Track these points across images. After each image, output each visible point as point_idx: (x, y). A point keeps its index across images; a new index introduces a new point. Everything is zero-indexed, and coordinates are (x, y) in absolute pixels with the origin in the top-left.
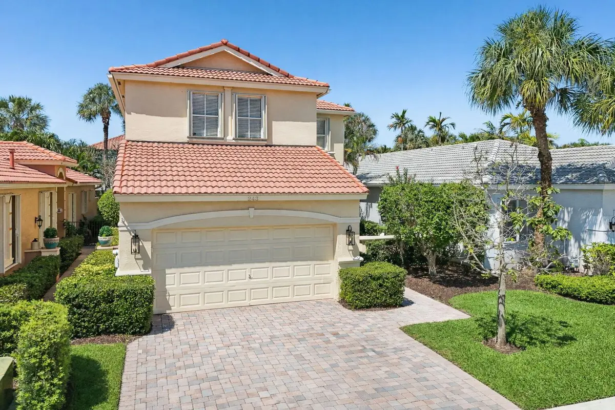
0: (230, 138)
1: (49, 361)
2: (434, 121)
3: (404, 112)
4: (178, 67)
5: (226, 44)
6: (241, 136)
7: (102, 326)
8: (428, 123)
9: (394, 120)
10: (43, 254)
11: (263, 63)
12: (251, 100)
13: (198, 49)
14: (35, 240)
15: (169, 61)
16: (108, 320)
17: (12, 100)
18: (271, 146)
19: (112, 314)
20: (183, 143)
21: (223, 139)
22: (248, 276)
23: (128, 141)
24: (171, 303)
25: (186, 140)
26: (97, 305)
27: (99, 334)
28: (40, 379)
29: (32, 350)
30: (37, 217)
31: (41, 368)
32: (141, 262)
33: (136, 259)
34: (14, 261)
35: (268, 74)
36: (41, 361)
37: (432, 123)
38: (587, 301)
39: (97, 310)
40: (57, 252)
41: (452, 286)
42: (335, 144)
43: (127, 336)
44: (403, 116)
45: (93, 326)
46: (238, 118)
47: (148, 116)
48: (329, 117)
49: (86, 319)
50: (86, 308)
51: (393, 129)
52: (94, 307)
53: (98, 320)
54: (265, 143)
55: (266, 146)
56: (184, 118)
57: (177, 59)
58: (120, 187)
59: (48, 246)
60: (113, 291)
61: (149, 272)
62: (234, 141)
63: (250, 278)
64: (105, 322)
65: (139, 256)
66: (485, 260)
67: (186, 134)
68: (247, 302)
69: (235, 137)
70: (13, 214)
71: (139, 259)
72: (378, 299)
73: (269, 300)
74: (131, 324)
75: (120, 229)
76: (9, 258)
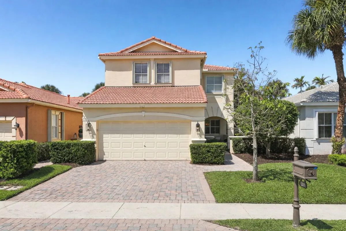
0: (153, 83)
2: (318, 79)
3: (302, 77)
4: (131, 52)
5: (154, 39)
6: (159, 82)
7: (66, 159)
8: (314, 81)
9: (296, 82)
11: (173, 46)
12: (164, 64)
13: (140, 42)
14: (75, 134)
15: (127, 50)
16: (68, 156)
18: (174, 86)
20: (131, 87)
21: (149, 84)
23: (106, 87)
25: (132, 85)
30: (80, 125)
32: (91, 135)
33: (89, 133)
37: (317, 81)
43: (76, 165)
44: (301, 80)
45: (63, 158)
46: (157, 73)
48: (224, 74)
49: (60, 155)
51: (295, 88)
53: (65, 155)
54: (171, 85)
55: (172, 87)
57: (131, 48)
59: (80, 136)
61: (94, 140)
62: (155, 85)
63: (145, 146)
64: (67, 157)
65: (90, 132)
66: (306, 149)
67: (132, 83)
68: (143, 159)
69: (155, 83)
70: (61, 120)
71: (91, 133)
72: (207, 158)
73: (154, 159)
74: (78, 158)
75: (83, 120)
76: (58, 138)
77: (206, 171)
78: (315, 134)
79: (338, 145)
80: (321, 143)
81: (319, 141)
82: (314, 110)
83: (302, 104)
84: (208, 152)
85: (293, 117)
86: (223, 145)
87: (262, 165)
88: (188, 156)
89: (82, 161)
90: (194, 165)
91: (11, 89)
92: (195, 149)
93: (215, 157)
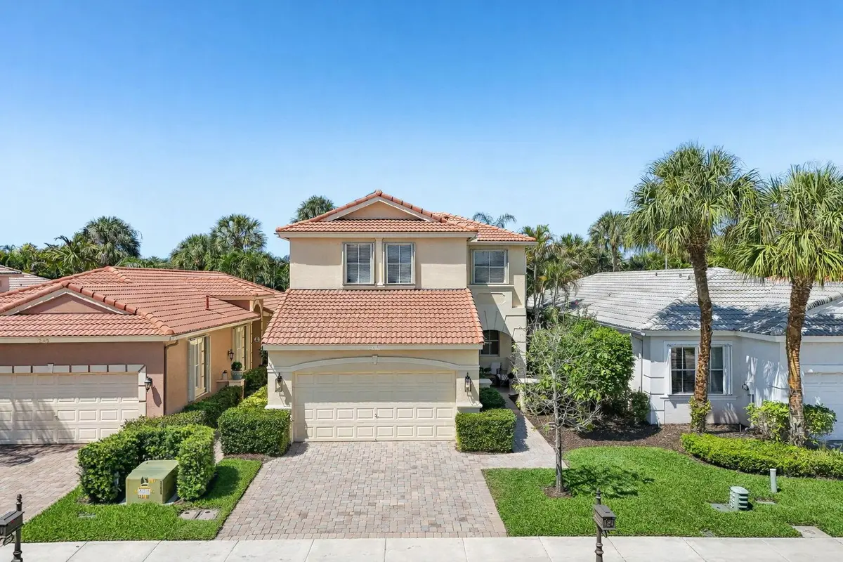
0: (380, 283)
1: (195, 463)
4: (337, 220)
5: (380, 195)
6: (391, 280)
7: (248, 447)
10: (231, 385)
11: (416, 210)
12: (401, 247)
14: (225, 372)
15: (329, 215)
16: (252, 442)
17: (232, 219)
18: (419, 290)
19: (255, 438)
20: (337, 290)
21: (374, 285)
22: (374, 415)
23: (292, 290)
24: (309, 434)
25: (342, 287)
26: (245, 430)
27: (247, 453)
28: (190, 474)
29: (186, 455)
30: (229, 350)
31: (191, 467)
32: (284, 398)
33: (280, 396)
34: (206, 391)
35: (420, 220)
36: (191, 463)
38: (712, 464)
39: (245, 434)
40: (242, 383)
41: (588, 438)
42: (515, 276)
43: (266, 457)
45: (242, 446)
46: (387, 264)
47: (308, 266)
48: (508, 248)
49: (238, 441)
50: (238, 432)
52: (243, 432)
53: (246, 442)
54: (414, 287)
55: (416, 290)
56: (339, 266)
57: (336, 213)
58: (268, 338)
59: (234, 378)
60: (256, 421)
61: (290, 407)
62: (384, 286)
63: (376, 416)
64: (250, 444)
65: (282, 393)
66: (652, 413)
67: (342, 283)
68: (373, 438)
69: (385, 282)
70: (205, 351)
71: (283, 396)
72: (484, 443)
73: (393, 438)
74: (269, 447)
75: (268, 371)
76: (201, 388)
77: (485, 468)
78: (666, 387)
79: (700, 415)
80: (678, 405)
81: (674, 400)
82: (666, 343)
83: (643, 334)
84: (487, 432)
85: (626, 367)
86: (511, 420)
87: (575, 453)
88: (452, 433)
89: (276, 451)
90: (464, 454)
91: (129, 310)
92: (465, 427)
93: (498, 441)
